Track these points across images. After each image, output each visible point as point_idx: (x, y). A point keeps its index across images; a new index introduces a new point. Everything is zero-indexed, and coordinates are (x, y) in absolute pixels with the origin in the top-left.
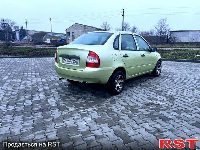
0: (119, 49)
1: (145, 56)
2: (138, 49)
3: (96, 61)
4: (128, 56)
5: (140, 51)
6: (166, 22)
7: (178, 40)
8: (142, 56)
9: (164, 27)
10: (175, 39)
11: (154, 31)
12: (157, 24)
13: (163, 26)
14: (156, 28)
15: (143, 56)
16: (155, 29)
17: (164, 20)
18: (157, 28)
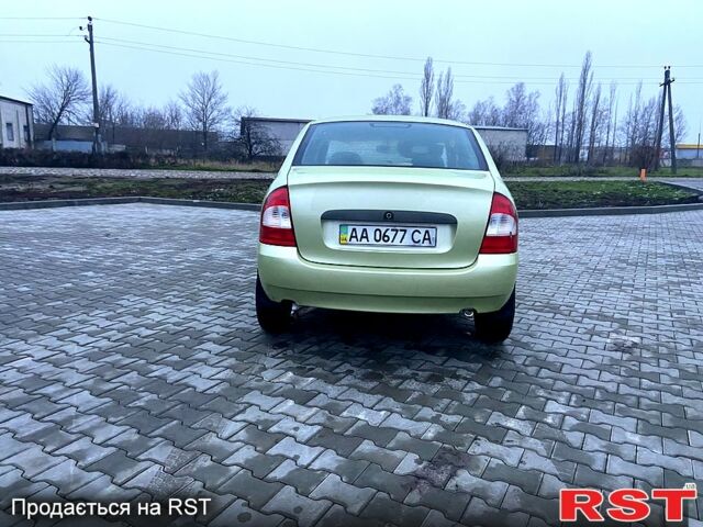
6: (218, 84)
7: (279, 148)
9: (213, 100)
10: (273, 144)
11: (182, 111)
12: (187, 90)
13: (210, 99)
14: (186, 101)
16: (184, 106)
17: (211, 80)
18: (191, 102)
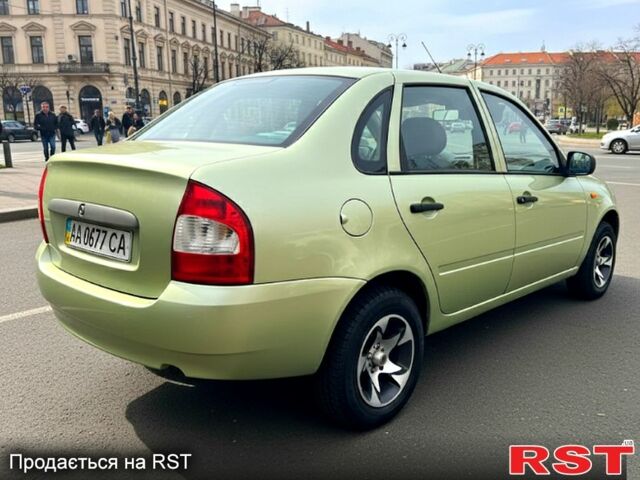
0: (390, 169)
1: (534, 200)
2: (500, 165)
3: (230, 246)
4: (439, 207)
5: (509, 173)
8: (520, 201)
15: (525, 200)
